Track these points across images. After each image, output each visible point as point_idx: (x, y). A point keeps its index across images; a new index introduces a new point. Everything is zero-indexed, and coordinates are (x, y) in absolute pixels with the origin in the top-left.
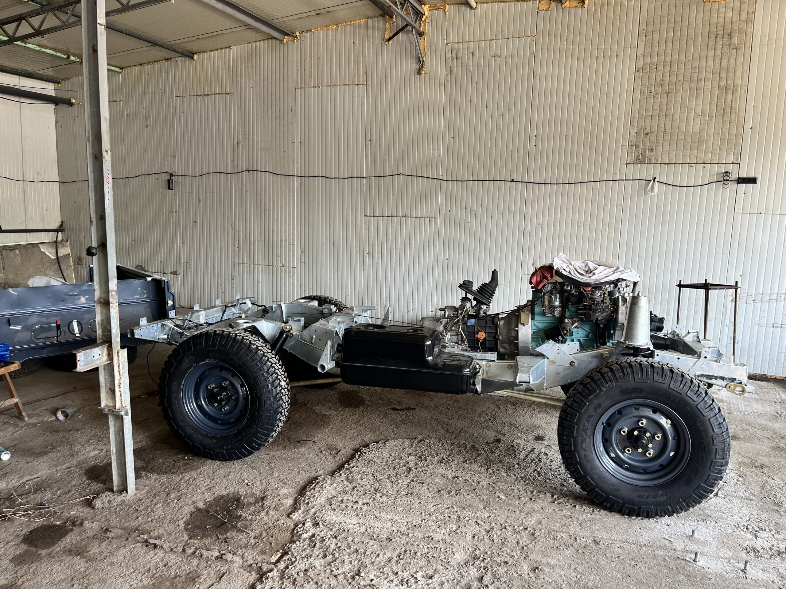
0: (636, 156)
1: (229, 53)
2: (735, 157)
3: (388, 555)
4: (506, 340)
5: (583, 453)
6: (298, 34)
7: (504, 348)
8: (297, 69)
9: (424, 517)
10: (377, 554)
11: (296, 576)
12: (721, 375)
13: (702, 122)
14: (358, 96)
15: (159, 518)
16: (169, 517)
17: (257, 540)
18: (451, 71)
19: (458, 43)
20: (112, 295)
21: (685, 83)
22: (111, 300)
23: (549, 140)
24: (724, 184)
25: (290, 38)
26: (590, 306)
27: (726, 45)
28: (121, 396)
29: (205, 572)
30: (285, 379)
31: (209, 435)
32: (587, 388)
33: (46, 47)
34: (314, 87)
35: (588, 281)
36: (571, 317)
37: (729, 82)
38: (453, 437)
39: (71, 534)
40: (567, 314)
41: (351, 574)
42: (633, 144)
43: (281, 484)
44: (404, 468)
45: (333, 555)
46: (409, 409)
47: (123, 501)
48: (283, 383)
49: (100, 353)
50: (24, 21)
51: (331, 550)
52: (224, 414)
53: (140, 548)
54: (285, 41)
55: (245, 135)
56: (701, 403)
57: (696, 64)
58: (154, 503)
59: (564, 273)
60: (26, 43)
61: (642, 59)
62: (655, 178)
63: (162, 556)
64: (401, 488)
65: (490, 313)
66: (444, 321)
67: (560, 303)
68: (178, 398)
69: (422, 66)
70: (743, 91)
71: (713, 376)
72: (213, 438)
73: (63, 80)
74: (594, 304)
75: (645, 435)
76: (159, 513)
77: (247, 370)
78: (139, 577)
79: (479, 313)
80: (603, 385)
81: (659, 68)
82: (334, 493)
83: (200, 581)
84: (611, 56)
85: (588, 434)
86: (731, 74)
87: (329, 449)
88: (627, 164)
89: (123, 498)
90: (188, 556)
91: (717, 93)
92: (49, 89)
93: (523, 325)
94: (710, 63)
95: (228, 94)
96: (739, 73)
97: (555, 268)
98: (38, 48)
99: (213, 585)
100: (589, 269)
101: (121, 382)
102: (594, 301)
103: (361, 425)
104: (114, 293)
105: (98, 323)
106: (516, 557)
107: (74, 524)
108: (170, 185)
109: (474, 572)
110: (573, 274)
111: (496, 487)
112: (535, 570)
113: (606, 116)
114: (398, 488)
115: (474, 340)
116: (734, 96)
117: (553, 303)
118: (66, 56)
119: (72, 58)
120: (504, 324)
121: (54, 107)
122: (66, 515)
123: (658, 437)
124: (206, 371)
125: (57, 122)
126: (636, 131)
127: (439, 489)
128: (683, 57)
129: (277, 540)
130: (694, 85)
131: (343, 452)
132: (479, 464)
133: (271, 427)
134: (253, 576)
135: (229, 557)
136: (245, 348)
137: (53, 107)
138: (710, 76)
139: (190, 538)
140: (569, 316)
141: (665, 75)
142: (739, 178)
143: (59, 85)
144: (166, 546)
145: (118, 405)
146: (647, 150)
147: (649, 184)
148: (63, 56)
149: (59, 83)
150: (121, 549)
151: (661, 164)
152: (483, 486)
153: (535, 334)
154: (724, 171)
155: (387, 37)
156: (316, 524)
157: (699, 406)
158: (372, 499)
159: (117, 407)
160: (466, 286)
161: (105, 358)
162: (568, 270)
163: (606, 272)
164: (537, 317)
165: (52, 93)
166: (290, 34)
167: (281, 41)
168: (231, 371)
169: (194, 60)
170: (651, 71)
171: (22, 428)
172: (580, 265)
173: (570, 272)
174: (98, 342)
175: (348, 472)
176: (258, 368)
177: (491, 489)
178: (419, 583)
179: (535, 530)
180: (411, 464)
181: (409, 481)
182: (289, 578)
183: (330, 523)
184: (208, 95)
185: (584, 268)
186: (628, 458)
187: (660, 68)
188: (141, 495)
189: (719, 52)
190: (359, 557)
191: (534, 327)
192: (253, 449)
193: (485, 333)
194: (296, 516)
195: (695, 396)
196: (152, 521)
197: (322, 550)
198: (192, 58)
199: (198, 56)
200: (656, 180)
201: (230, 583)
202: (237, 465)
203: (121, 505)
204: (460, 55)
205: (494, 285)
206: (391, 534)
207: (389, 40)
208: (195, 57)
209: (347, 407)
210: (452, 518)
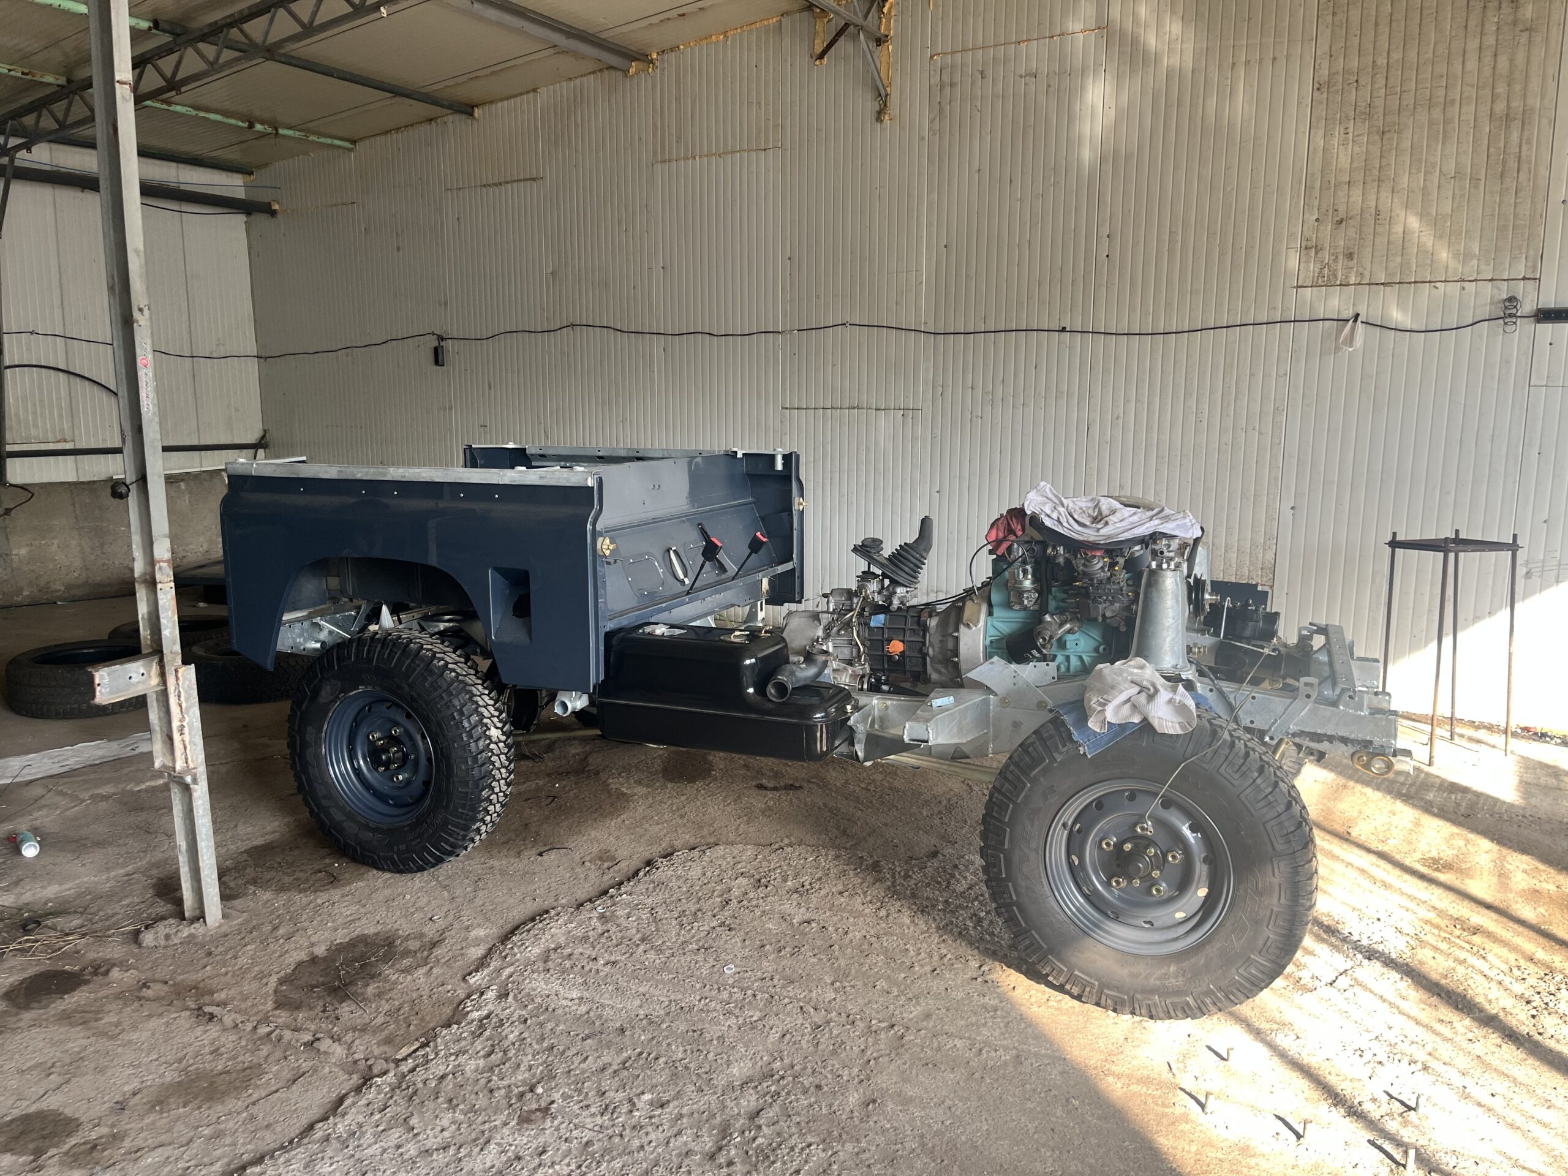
0: (1317, 270)
1: (535, 100)
2: (1530, 264)
3: (606, 1059)
4: (940, 657)
5: (1022, 883)
6: (655, 56)
7: (939, 672)
8: (655, 125)
9: (708, 994)
10: (585, 1055)
11: (420, 1085)
12: (1341, 734)
13: (1457, 192)
14: (767, 170)
15: (241, 969)
16: (257, 969)
17: (388, 1018)
18: (941, 111)
19: (953, 53)
20: (160, 568)
21: (1419, 109)
22: (158, 577)
23: (1135, 244)
24: (1505, 324)
25: (642, 65)
26: (1087, 588)
27: (1507, 24)
28: (185, 748)
29: (274, 1069)
30: (499, 725)
31: (372, 825)
32: (1029, 753)
33: (208, 110)
34: (686, 158)
35: (1092, 539)
36: (1060, 611)
37: (1514, 104)
38: (848, 845)
39: (84, 988)
40: (1052, 604)
41: (521, 1089)
42: (1309, 244)
43: (479, 920)
44: (719, 900)
45: (505, 1052)
46: (790, 787)
47: (192, 936)
48: (494, 733)
49: (142, 671)
50: (149, 66)
51: (506, 1043)
52: (399, 788)
53: (184, 1019)
54: (632, 71)
55: (566, 257)
56: (1248, 791)
57: (1441, 68)
58: (243, 942)
59: (1048, 523)
60: (169, 104)
61: (1325, 64)
62: (1357, 316)
63: (215, 1035)
64: (693, 937)
65: (914, 602)
66: (825, 618)
67: (1033, 583)
68: (318, 755)
69: (885, 105)
70: (1545, 122)
71: (1325, 735)
72: (376, 830)
73: (259, 167)
74: (1092, 585)
75: (1145, 853)
76: (243, 961)
77: (424, 706)
78: (162, 1069)
79: (891, 603)
80: (1057, 749)
81: (1362, 82)
82: (562, 940)
83: (259, 1083)
84: (1261, 60)
85: (1033, 845)
86: (1518, 87)
87: (600, 859)
88: (1298, 287)
89: (193, 931)
90: (259, 1039)
91: (1487, 130)
92: (232, 185)
93: (968, 626)
94: (1472, 65)
95: (534, 179)
96: (1535, 84)
97: (1028, 512)
98: (193, 112)
99: (277, 1091)
100: (1100, 513)
101: (185, 724)
102: (1092, 580)
103: (682, 817)
104: (164, 565)
105: (143, 618)
106: (845, 1078)
107: (95, 973)
108: (438, 356)
109: (749, 1101)
110: (1065, 524)
111: (875, 945)
112: (868, 1105)
113: (1254, 187)
114: (688, 936)
115: (883, 656)
116: (1526, 133)
117: (1021, 582)
118: (246, 125)
119: (258, 127)
120: (937, 625)
121: (245, 219)
122: (91, 955)
123: (1174, 857)
124: (364, 707)
125: (250, 247)
126: (1316, 217)
127: (765, 942)
128: (1412, 55)
129: (422, 1019)
130: (1437, 114)
131: (623, 865)
132: (869, 898)
133: (471, 814)
134: (352, 1082)
135: (325, 1045)
136: (422, 665)
137: (241, 218)
138: (1471, 92)
139: (276, 1008)
140: (1056, 608)
141: (1375, 94)
142: (1539, 311)
143: (252, 178)
144: (228, 1020)
145: (179, 765)
146: (1341, 257)
147: (1344, 327)
148: (240, 124)
149: (251, 173)
150: (154, 1019)
151: (1369, 284)
152: (851, 941)
153: (994, 645)
154: (1505, 297)
155: (819, 49)
156: (503, 995)
157: (1242, 797)
158: (627, 955)
159: (178, 768)
160: (867, 549)
161: (155, 681)
162: (1055, 516)
163: (1135, 518)
164: (997, 611)
165: (240, 194)
166: (642, 57)
167: (625, 72)
168: (403, 708)
169: (474, 118)
170: (1347, 87)
171: (83, 801)
172: (1083, 505)
173: (1059, 521)
174: (144, 651)
175: (609, 903)
176: (443, 703)
177: (865, 947)
178: (636, 1113)
179: (908, 1028)
180: (736, 892)
181: (715, 923)
182: (408, 1088)
183: (529, 995)
184: (501, 184)
185: (1091, 512)
186: (1119, 898)
187: (1365, 80)
188: (230, 927)
189: (1490, 40)
190: (550, 1059)
191: (992, 632)
192: (443, 853)
193: (903, 642)
194: (475, 980)
195: (1236, 776)
196: (226, 974)
197: (490, 1043)
198: (471, 114)
199: (481, 111)
200: (1360, 319)
201: (307, 1090)
202: (419, 880)
203: (188, 943)
204: (957, 78)
205: (922, 547)
206: (629, 1023)
207: (821, 56)
208: (477, 112)
209: (672, 781)
210: (758, 997)
